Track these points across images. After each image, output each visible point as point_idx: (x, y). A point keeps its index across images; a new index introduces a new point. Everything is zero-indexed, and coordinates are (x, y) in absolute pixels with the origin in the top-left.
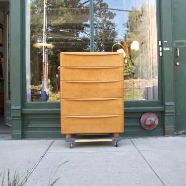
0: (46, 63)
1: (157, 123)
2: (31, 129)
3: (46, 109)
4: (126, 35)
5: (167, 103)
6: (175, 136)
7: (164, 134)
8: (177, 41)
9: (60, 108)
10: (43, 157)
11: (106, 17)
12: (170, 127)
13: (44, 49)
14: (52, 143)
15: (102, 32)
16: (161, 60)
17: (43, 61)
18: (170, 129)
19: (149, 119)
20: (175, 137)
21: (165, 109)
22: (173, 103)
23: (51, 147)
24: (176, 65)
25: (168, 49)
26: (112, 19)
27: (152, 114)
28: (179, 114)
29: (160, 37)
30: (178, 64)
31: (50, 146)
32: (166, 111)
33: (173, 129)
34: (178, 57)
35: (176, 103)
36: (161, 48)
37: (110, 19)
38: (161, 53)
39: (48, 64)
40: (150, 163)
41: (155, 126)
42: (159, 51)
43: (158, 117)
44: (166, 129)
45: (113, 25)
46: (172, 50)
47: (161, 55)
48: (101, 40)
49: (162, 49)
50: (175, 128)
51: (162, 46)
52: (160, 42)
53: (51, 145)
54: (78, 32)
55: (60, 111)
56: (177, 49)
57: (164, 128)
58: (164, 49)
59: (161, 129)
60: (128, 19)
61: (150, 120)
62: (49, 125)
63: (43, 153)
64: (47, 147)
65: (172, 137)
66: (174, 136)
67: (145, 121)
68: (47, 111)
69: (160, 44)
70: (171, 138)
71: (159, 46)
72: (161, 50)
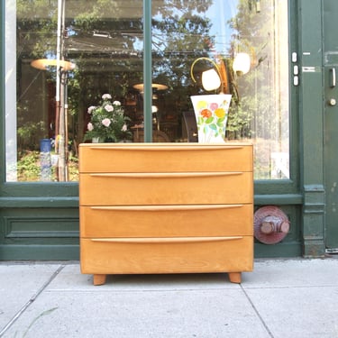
0: (62, 103)
1: (285, 228)
2: (15, 240)
3: (47, 199)
4: (233, 46)
5: (308, 187)
6: (326, 257)
7: (301, 253)
8: (331, 53)
9: (77, 195)
10: (32, 301)
11: (191, 8)
12: (314, 238)
13: (58, 73)
14: (59, 270)
15: (183, 39)
16: (296, 93)
17: (58, 99)
18: (314, 243)
19: (268, 220)
20: (326, 261)
21: (303, 199)
22: (322, 186)
23: (55, 279)
24: (330, 105)
25: (311, 69)
26: (204, 11)
27: (277, 211)
28: (334, 210)
29: (295, 43)
30: (333, 102)
31: (52, 278)
32: (306, 204)
33: (321, 243)
34: (333, 87)
35: (327, 186)
36: (296, 68)
37: (199, 12)
38: (296, 79)
39: (66, 106)
40: (264, 316)
41: (282, 237)
42: (292, 75)
43: (288, 215)
44: (306, 243)
45: (204, 23)
46: (320, 71)
47: (296, 83)
48: (181, 56)
49: (300, 70)
50: (325, 240)
51: (298, 63)
52: (294, 55)
53: (56, 274)
54: (132, 37)
55: (78, 202)
56: (331, 71)
57: (302, 241)
58: (303, 71)
59: (294, 242)
60: (238, 11)
61: (271, 223)
62: (54, 233)
63: (35, 291)
64: (46, 280)
65: (319, 260)
66: (322, 258)
67: (261, 225)
68: (48, 202)
69: (294, 60)
70: (316, 262)
71: (292, 64)
72: (296, 72)
